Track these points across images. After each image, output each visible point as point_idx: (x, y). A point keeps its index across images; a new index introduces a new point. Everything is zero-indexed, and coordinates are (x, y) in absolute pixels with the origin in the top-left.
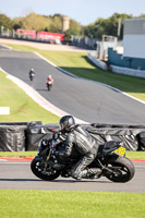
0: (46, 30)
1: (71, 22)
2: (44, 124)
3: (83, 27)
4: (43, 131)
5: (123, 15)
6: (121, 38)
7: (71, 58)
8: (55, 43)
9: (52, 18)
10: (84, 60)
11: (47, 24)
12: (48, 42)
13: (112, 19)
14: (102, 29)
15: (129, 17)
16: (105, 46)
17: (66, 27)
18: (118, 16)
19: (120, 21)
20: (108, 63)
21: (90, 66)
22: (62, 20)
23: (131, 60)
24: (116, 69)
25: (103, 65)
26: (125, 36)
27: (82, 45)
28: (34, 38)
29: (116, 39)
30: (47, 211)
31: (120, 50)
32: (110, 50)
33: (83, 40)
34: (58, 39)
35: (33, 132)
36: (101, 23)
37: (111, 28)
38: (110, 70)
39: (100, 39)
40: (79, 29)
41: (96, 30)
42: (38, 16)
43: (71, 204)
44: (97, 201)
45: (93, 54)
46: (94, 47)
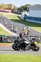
0: (7, 9)
1: (14, 6)
2: (6, 35)
3: (17, 8)
4: (6, 37)
5: (29, 5)
6: (28, 11)
7: (14, 17)
8: (9, 12)
9: (9, 5)
10: (18, 17)
11: (7, 7)
12: (8, 12)
13: (26, 6)
14: (23, 9)
15: (30, 5)
16: (23, 13)
17: (13, 8)
18: (27, 5)
19: (28, 6)
20: (24, 18)
21: (19, 19)
22: (12, 6)
23: (31, 17)
24: (27, 20)
25: (23, 19)
26: (29, 11)
27: (17, 13)
28: (3, 11)
29: (27, 11)
30: (6, 60)
31: (28, 15)
32: (25, 14)
33: (17, 12)
34: (10, 11)
35: (3, 38)
36: (22, 7)
37: (25, 8)
38: (25, 20)
39: (22, 11)
40: (16, 9)
41: (21, 9)
42: (5, 5)
43: (13, 58)
44: (21, 57)
45: (20, 16)
46: (21, 14)
